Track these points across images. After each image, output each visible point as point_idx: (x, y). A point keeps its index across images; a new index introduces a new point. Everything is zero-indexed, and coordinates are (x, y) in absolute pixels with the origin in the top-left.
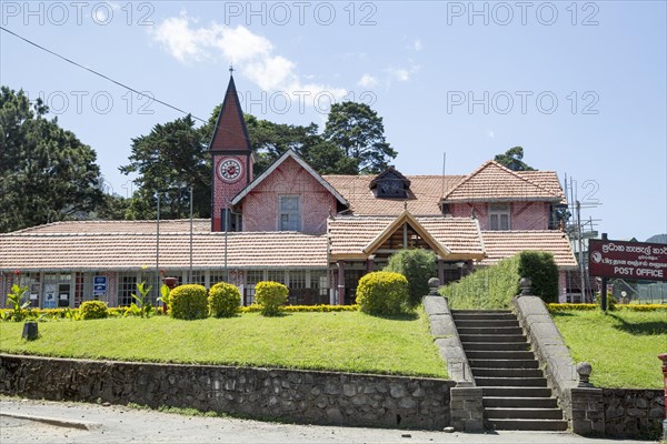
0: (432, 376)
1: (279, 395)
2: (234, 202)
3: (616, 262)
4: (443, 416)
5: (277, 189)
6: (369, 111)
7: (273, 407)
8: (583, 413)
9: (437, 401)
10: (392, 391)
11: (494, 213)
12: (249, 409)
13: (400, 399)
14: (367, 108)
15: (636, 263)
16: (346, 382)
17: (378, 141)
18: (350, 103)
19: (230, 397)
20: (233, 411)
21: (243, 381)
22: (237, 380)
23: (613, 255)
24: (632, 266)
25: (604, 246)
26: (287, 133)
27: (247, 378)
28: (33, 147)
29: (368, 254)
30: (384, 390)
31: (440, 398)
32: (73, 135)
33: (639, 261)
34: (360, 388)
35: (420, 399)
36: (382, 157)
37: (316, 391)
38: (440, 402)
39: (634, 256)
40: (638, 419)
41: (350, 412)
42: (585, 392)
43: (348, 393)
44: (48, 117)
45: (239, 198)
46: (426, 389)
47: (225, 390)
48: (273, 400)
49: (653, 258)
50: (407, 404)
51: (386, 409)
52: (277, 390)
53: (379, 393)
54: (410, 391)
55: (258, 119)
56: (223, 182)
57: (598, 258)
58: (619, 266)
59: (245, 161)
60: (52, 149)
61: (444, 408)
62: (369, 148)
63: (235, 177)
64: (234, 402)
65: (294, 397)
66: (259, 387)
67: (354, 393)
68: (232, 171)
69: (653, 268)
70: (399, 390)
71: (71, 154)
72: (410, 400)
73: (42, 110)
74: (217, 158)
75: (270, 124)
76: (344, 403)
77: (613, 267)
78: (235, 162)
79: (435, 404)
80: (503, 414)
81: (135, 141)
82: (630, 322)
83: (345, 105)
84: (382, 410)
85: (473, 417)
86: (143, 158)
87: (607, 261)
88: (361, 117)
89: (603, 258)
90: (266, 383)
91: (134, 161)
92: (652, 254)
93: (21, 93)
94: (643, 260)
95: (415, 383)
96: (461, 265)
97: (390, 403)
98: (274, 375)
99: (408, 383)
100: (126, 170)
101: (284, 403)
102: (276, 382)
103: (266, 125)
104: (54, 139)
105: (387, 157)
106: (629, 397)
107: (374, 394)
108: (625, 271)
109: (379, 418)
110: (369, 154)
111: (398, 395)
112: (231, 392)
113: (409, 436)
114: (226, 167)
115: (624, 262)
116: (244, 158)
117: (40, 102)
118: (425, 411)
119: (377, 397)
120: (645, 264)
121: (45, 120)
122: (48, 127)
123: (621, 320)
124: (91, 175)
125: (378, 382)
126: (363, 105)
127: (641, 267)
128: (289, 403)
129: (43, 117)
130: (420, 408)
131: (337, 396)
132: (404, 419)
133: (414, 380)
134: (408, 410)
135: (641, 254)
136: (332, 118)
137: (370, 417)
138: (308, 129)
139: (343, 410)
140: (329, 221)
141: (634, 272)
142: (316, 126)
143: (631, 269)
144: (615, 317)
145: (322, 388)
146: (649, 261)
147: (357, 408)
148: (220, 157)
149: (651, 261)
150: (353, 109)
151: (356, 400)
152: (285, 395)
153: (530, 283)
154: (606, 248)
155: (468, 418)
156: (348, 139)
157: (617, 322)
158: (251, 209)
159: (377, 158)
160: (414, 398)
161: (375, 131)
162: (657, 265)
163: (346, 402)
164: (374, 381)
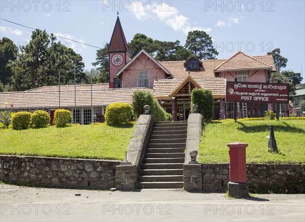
0: (114, 159)
1: (29, 171)
2: (118, 75)
3: (242, 94)
4: (112, 182)
5: (137, 68)
6: (206, 34)
7: (25, 178)
8: (189, 178)
9: (110, 173)
10: (86, 168)
11: (240, 76)
12: (14, 179)
13: (90, 172)
14: (205, 33)
15: (253, 94)
16: (62, 164)
17: (210, 48)
18: (197, 31)
19: (6, 172)
20: (6, 180)
21: (12, 163)
22: (10, 163)
23: (240, 90)
24: (251, 96)
25: (235, 85)
26: (165, 45)
27: (14, 162)
28: (49, 55)
29: (171, 96)
30: (82, 168)
31: (111, 171)
32: (72, 50)
33: (255, 92)
34: (69, 167)
35: (100, 173)
36: (212, 55)
37: (47, 169)
38: (111, 173)
39: (252, 90)
40: (223, 181)
41: (64, 180)
42: (191, 166)
43: (63, 170)
44: (56, 42)
45: (119, 73)
46: (104, 166)
47: (3, 168)
48: (26, 174)
49: (263, 91)
50: (94, 175)
51: (82, 178)
52: (28, 169)
53: (79, 169)
54: (95, 168)
55: (153, 40)
56: (114, 65)
57: (232, 92)
58: (244, 96)
59: (124, 55)
60: (57, 55)
61: (114, 177)
62: (206, 51)
63: (119, 63)
64: (7, 175)
65: (35, 172)
66: (19, 167)
67: (66, 169)
68: (118, 60)
69: (263, 96)
70: (90, 167)
71: (65, 57)
72: (95, 173)
73: (53, 39)
74: (111, 55)
75: (158, 41)
76: (61, 175)
77: (240, 96)
78: (119, 56)
79: (109, 175)
80: (152, 179)
81: (98, 51)
82: (247, 125)
83: (194, 32)
84: (80, 179)
85: (128, 182)
86: (101, 58)
87: (237, 93)
88: (201, 37)
89: (235, 91)
90: (23, 165)
91: (98, 60)
92: (263, 89)
93: (45, 31)
94: (257, 92)
95: (98, 163)
96: (219, 101)
97: (84, 175)
98: (27, 160)
99: (95, 164)
100: (94, 64)
101: (31, 175)
102: (28, 164)
103: (157, 42)
104: (58, 51)
105: (214, 55)
106: (218, 168)
107: (76, 170)
108: (247, 98)
109: (78, 183)
110: (206, 53)
111: (89, 170)
112: (6, 169)
113: (79, 195)
114: (115, 59)
115: (247, 93)
116: (123, 54)
117: (52, 35)
118: (103, 179)
119: (78, 171)
120: (259, 94)
121: (55, 43)
122: (56, 46)
123: (243, 124)
124: (79, 67)
125: (79, 163)
126: (202, 32)
127: (256, 96)
128: (34, 175)
129: (54, 42)
130: (100, 178)
131: (57, 171)
132: (92, 184)
133: (98, 162)
134: (94, 178)
135: (256, 89)
136: (189, 38)
137: (74, 183)
138: (175, 43)
139: (60, 179)
140: (155, 81)
141: (252, 98)
142: (179, 42)
143: (251, 97)
144: (240, 123)
145: (50, 167)
146: (261, 92)
147: (68, 178)
148: (112, 54)
149: (262, 92)
150: (198, 34)
151: (67, 174)
152: (32, 171)
153: (197, 106)
154: (236, 86)
155: (125, 182)
156: (195, 47)
157: (240, 126)
158: (126, 78)
159: (209, 55)
160: (97, 172)
161: (208, 43)
162: (266, 95)
163: (62, 175)
164: (77, 163)
